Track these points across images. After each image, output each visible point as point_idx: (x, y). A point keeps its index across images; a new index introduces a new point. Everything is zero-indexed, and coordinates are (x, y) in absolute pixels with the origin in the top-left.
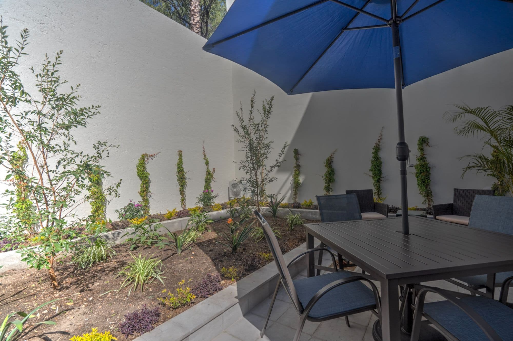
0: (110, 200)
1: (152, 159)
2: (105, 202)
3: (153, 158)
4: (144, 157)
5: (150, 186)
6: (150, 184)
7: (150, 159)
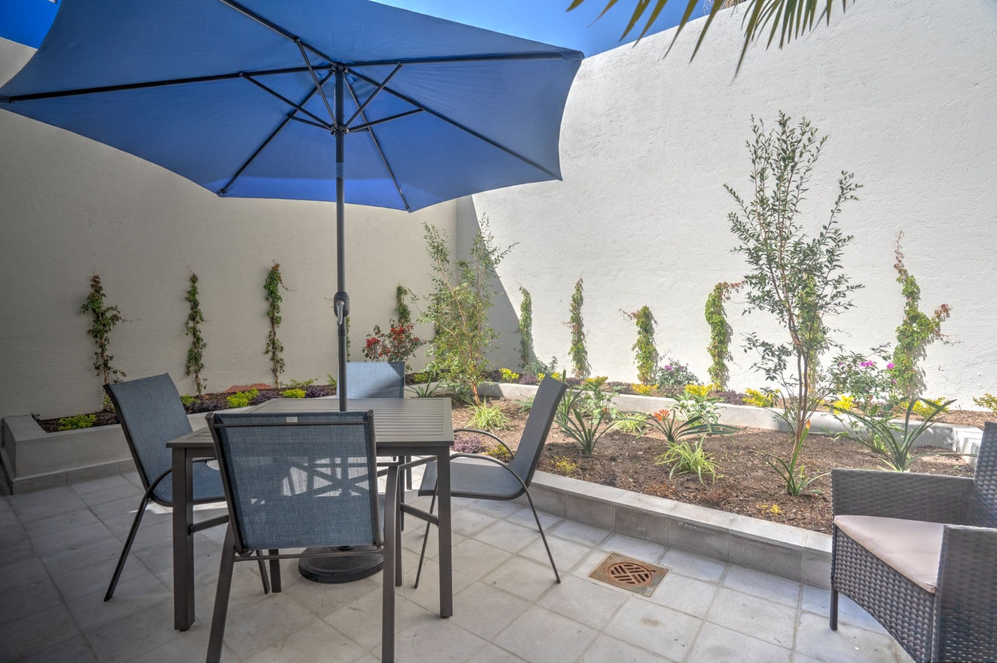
0: (662, 356)
1: (738, 292)
2: (656, 357)
3: (740, 289)
4: (721, 288)
5: (732, 340)
6: (731, 337)
7: (733, 291)
